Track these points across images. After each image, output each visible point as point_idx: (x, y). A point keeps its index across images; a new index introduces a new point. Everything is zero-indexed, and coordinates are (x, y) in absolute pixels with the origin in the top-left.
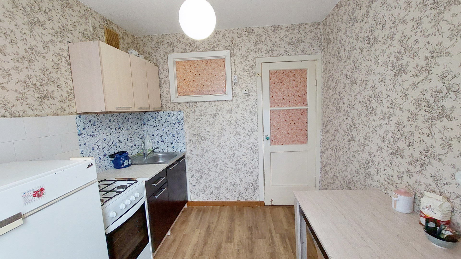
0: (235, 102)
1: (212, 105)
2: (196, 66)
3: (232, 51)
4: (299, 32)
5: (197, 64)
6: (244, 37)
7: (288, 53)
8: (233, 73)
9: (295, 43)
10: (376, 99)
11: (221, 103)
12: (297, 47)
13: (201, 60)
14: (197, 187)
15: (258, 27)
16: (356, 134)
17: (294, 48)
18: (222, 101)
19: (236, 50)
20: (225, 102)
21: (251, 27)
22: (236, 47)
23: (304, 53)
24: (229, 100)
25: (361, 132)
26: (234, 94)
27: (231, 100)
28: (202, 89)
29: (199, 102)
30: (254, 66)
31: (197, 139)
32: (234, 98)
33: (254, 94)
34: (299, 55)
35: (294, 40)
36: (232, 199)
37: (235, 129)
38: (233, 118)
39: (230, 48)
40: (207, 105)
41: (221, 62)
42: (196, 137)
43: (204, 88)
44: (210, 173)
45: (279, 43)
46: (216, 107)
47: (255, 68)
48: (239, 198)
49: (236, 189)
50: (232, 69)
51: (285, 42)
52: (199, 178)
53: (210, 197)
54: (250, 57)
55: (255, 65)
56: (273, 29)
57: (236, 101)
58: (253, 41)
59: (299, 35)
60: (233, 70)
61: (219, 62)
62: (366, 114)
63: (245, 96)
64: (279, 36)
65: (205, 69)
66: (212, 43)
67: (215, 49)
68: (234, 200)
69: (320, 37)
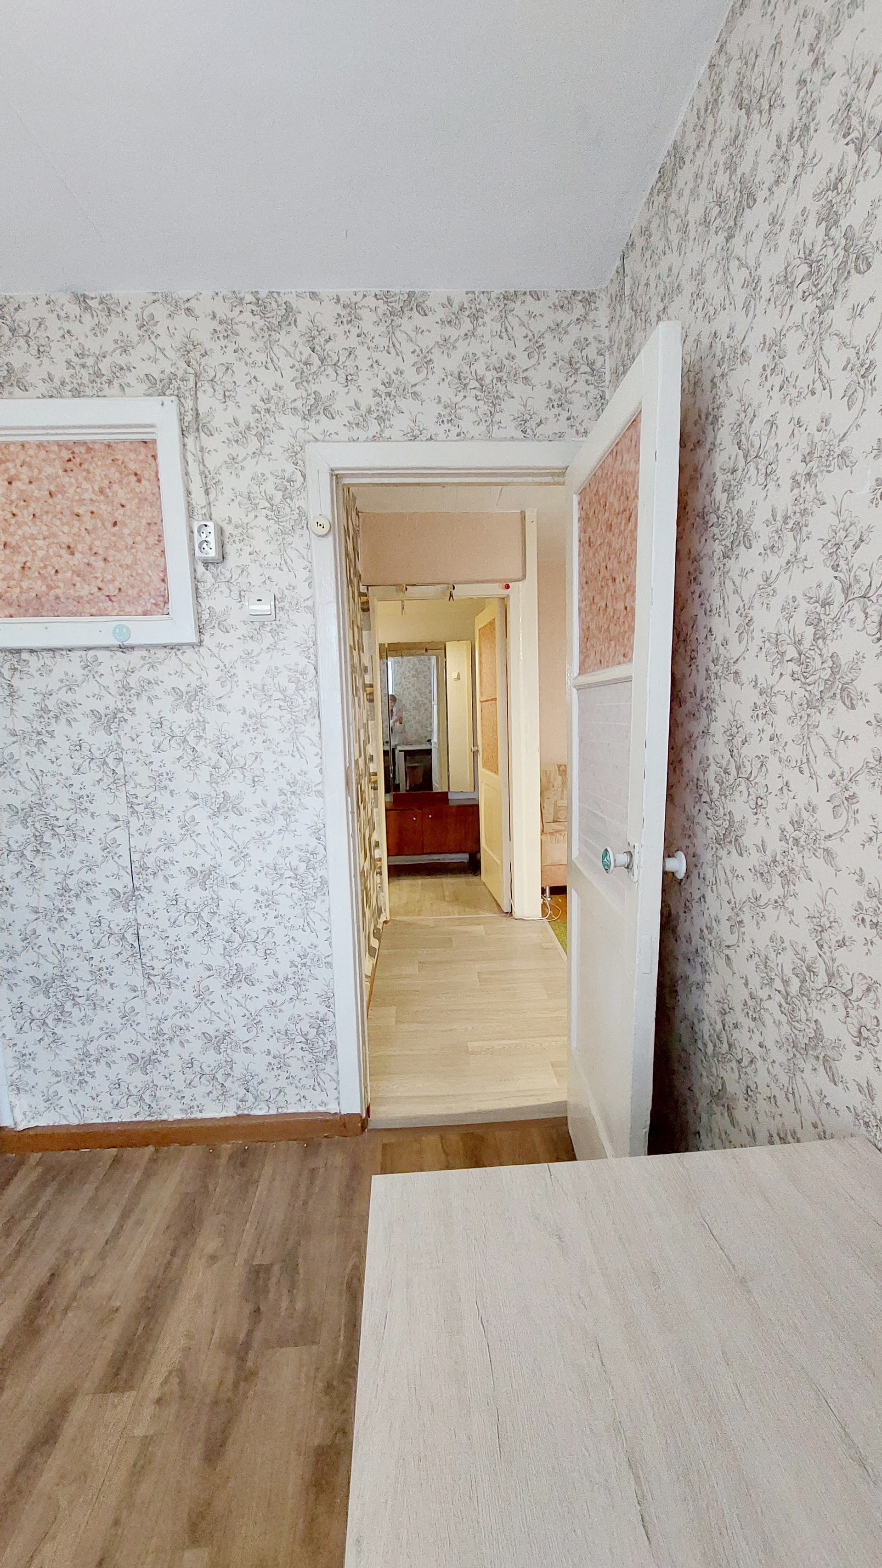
0: (213, 655)
1: (101, 669)
2: (13, 472)
3: (189, 404)
4: (504, 333)
5: (18, 462)
6: (245, 338)
7: (454, 431)
8: (199, 512)
9: (488, 380)
10: (857, 606)
11: (143, 658)
12: (495, 401)
13: (40, 445)
14: (44, 1059)
15: (314, 295)
16: (749, 813)
17: (484, 408)
18: (148, 648)
19: (207, 402)
20: (161, 653)
21: (278, 293)
22: (207, 386)
23: (529, 431)
24: (182, 645)
25: (773, 802)
26: (205, 616)
27: (192, 645)
28: (50, 588)
29: (32, 651)
30: (298, 484)
31: (30, 832)
32: (206, 637)
33: (303, 619)
34: (504, 439)
35: (480, 367)
36: (213, 1111)
37: (217, 783)
38: (204, 730)
39: (179, 388)
40: (73, 665)
41: (142, 457)
42: (24, 822)
43: (61, 585)
44: (105, 992)
45: (410, 376)
46: (119, 676)
47: (304, 494)
48: (249, 1104)
49: (231, 1063)
50: (189, 493)
51: (440, 374)
52: (51, 1017)
53: (107, 1105)
54: (280, 440)
55: (304, 476)
56: (383, 307)
57: (215, 650)
58: (291, 362)
59: (502, 347)
60: (198, 498)
61: (132, 456)
62: (796, 700)
63: (257, 625)
64: (411, 347)
65: (62, 490)
66: (90, 361)
67: (107, 390)
68: (224, 1114)
69: (600, 360)
